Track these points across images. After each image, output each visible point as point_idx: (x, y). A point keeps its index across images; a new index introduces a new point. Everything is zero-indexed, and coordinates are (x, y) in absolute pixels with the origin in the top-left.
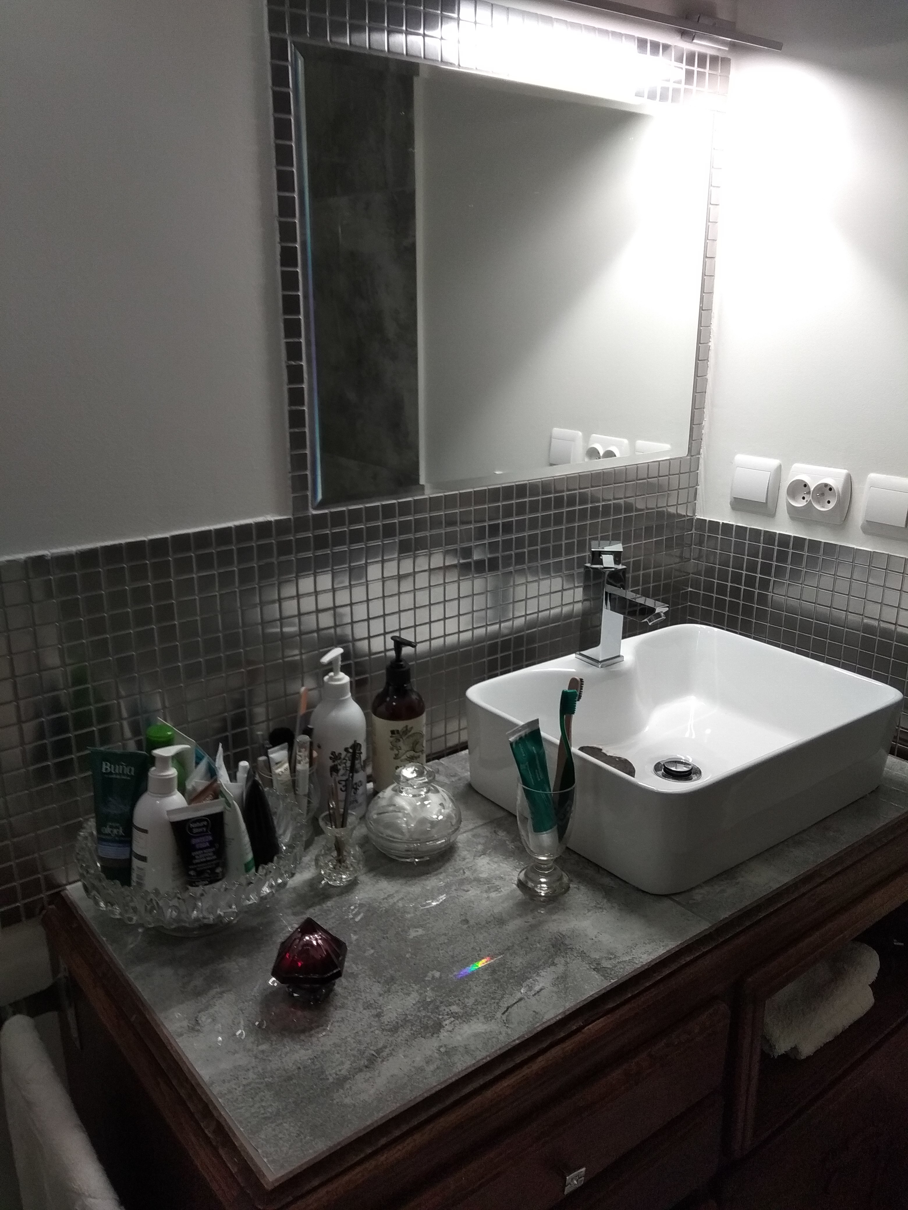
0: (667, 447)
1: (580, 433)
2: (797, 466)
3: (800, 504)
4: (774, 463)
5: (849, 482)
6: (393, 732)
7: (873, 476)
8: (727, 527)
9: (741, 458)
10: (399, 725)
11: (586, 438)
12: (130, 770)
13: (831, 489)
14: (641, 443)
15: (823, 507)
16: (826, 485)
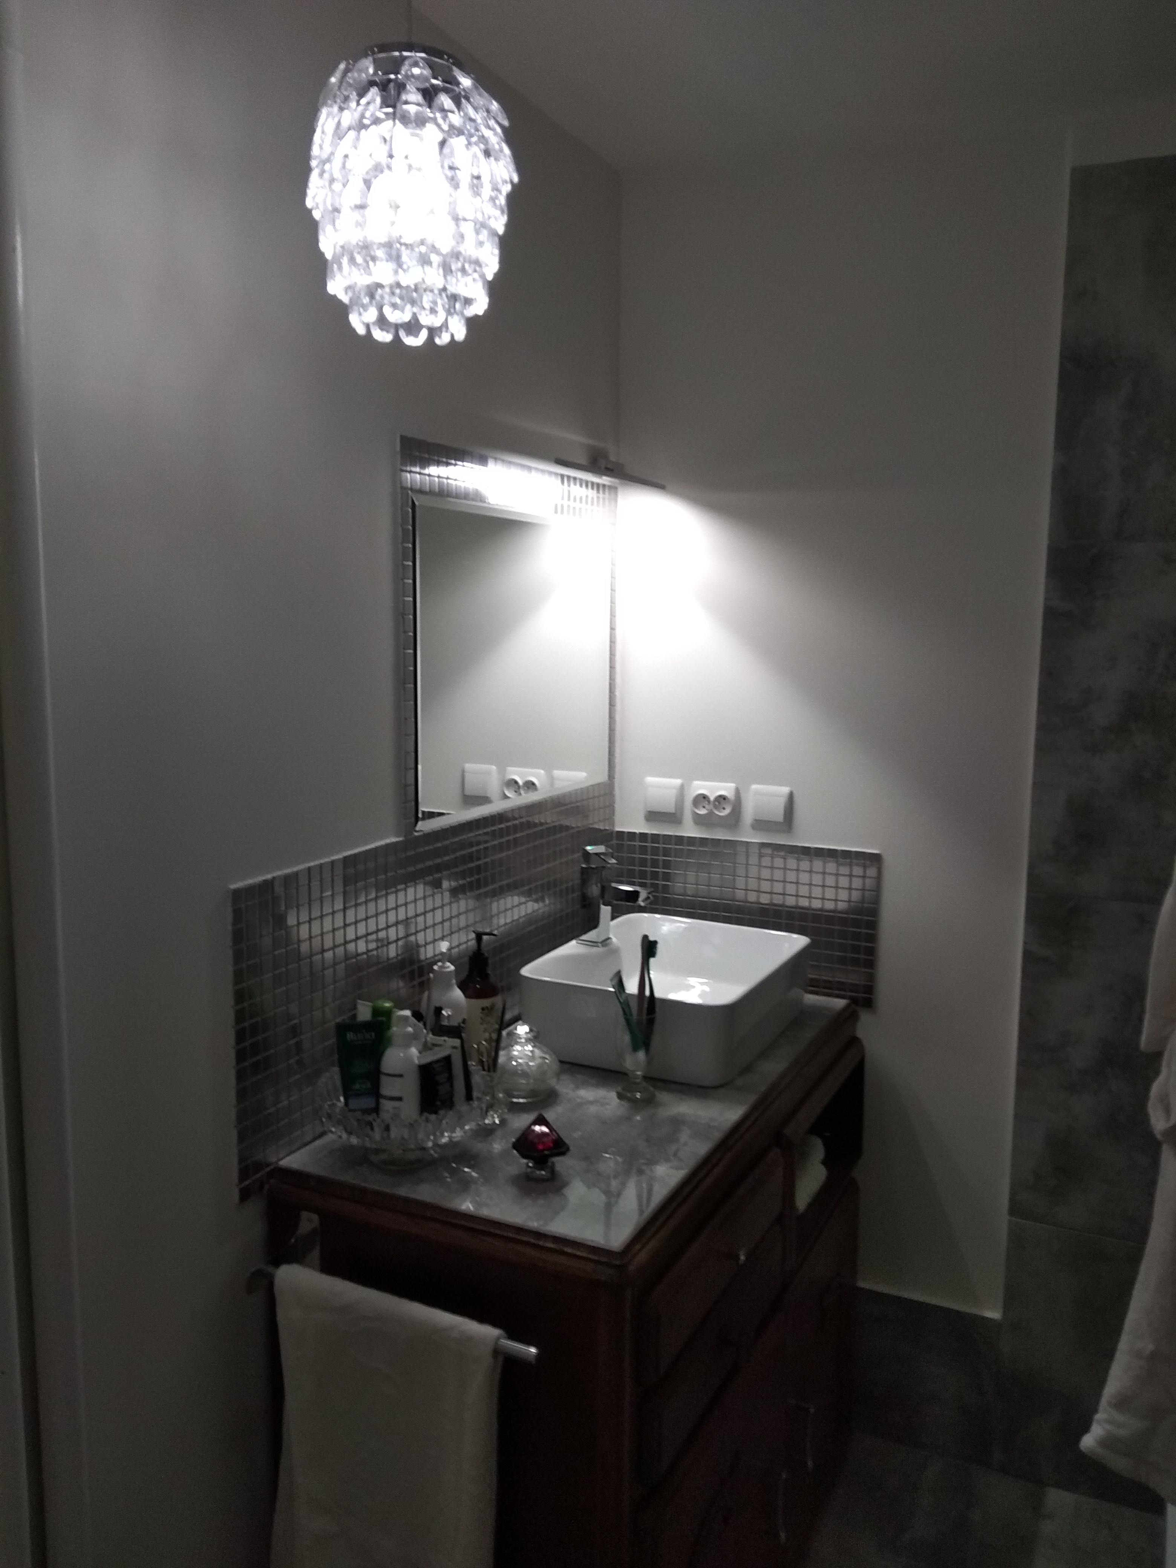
0: (583, 775)
1: (494, 767)
2: (696, 783)
3: (703, 812)
4: (678, 782)
5: (738, 792)
6: (483, 1009)
7: (754, 787)
8: (643, 836)
9: (650, 780)
10: (486, 1002)
11: (502, 771)
12: (371, 1036)
13: (724, 799)
14: (557, 773)
15: (720, 812)
16: (720, 796)
